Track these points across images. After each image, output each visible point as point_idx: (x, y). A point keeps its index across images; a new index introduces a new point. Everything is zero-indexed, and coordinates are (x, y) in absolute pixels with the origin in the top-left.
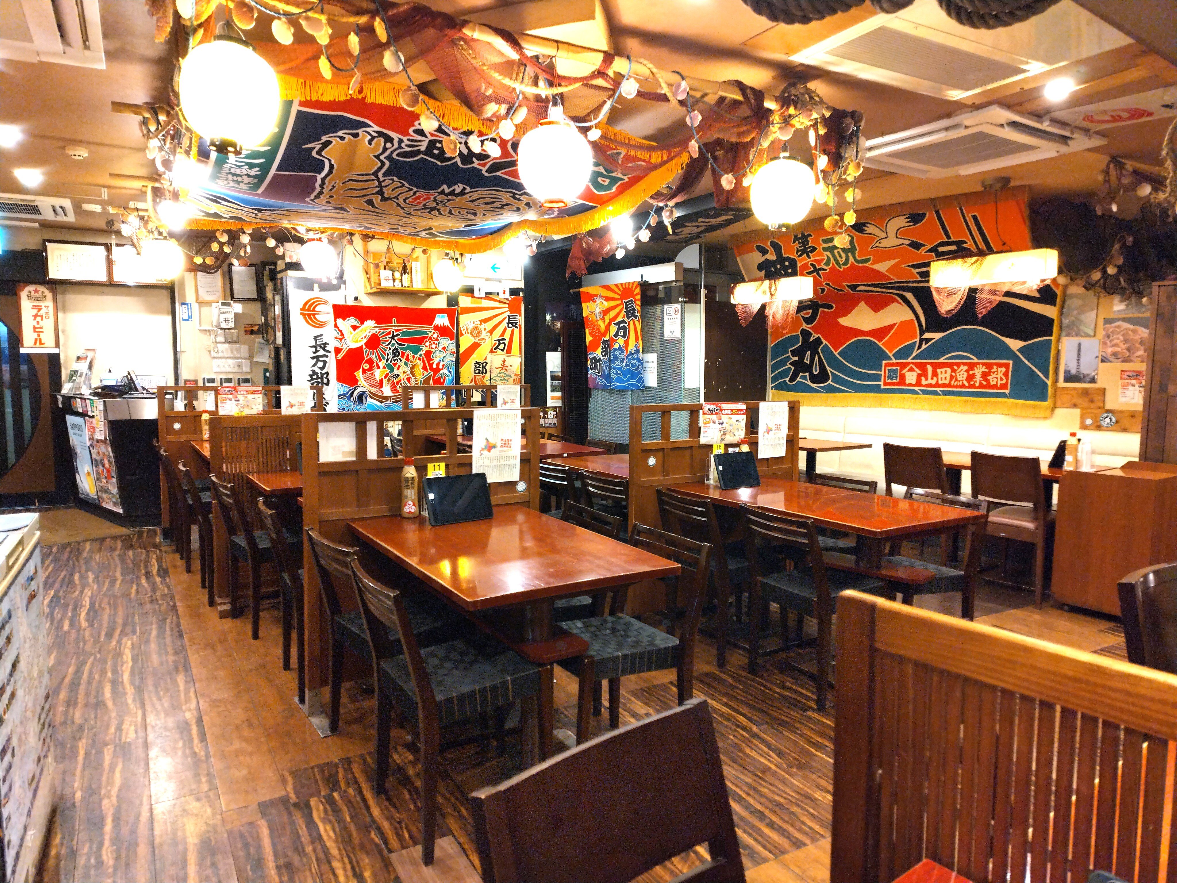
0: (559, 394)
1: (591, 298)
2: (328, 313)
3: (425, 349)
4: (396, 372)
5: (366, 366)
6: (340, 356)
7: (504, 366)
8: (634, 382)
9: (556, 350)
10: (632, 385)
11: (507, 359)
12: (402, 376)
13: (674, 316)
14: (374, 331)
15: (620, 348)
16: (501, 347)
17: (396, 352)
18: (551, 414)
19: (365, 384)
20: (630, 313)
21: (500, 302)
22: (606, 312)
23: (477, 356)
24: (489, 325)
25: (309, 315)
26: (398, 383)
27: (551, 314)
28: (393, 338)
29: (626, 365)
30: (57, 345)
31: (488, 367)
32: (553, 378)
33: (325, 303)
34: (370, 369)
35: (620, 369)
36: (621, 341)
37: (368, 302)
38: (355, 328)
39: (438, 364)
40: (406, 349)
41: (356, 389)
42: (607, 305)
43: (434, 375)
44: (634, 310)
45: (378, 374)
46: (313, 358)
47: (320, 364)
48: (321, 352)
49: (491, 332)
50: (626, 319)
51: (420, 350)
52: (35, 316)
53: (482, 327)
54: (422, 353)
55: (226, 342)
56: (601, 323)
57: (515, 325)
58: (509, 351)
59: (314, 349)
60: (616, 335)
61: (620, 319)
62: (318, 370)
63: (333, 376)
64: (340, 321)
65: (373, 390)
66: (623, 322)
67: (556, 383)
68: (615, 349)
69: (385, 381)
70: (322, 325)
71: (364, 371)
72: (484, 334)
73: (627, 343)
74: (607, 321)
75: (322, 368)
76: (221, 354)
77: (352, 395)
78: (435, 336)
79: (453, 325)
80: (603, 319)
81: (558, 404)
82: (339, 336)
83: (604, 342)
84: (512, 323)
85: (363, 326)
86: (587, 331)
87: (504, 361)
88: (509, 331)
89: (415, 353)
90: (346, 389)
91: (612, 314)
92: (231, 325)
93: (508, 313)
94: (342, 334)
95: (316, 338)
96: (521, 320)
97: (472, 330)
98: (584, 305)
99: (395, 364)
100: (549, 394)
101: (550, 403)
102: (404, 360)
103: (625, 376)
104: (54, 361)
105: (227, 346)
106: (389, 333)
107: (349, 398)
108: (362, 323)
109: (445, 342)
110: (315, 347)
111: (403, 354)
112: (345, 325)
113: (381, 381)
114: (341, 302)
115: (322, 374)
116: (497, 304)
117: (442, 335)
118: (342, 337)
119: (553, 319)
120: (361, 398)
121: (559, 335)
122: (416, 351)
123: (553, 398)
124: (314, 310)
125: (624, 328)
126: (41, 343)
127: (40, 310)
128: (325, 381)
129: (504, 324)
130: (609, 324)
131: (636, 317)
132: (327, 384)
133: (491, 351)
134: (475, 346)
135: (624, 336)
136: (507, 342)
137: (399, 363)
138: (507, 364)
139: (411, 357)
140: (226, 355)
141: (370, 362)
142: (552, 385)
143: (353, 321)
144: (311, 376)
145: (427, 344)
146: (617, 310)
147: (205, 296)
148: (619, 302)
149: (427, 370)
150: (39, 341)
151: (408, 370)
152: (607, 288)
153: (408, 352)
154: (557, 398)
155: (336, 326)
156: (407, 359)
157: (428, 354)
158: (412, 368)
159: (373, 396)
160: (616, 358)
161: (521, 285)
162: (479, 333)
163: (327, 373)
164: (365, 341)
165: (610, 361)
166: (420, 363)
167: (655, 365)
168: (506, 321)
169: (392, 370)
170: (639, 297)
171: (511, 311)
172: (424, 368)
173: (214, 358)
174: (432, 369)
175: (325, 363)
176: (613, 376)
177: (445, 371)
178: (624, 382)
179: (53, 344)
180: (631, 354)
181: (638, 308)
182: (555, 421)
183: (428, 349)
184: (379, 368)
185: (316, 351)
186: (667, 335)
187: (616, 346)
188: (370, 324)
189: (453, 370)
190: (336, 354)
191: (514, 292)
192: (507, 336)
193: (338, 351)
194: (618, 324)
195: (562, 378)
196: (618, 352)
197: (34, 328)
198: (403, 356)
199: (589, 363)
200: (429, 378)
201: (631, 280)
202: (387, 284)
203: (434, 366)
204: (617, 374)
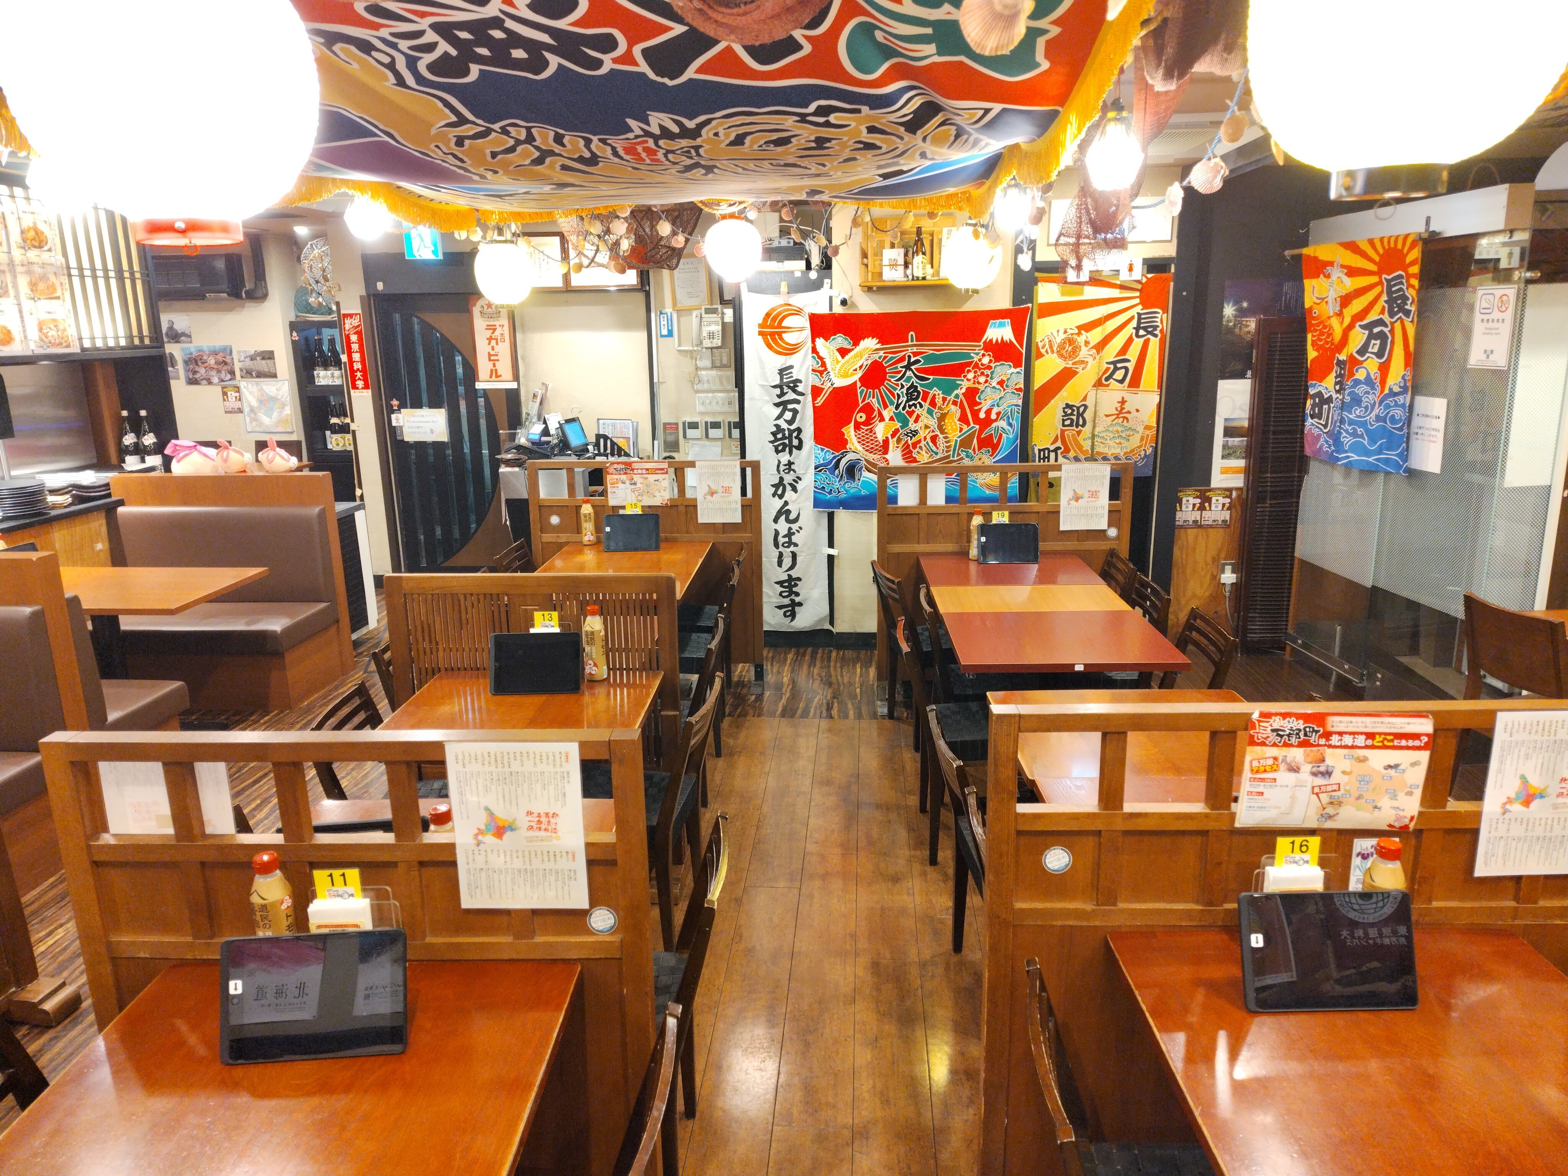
0: (1241, 463)
1: (1320, 268)
2: (802, 329)
3: (965, 384)
4: (912, 426)
5: (861, 417)
6: (820, 401)
7: (1121, 412)
8: (1393, 455)
9: (1241, 375)
10: (1387, 461)
11: (1128, 397)
12: (922, 434)
13: (1496, 315)
14: (876, 357)
15: (1369, 381)
16: (1119, 375)
17: (912, 393)
18: (1218, 501)
19: (859, 448)
20: (1396, 304)
21: (1122, 287)
22: (1346, 300)
23: (1068, 394)
24: (1096, 336)
25: (772, 334)
26: (915, 445)
27: (1237, 302)
28: (908, 367)
29: (1378, 418)
30: (516, 378)
31: (1088, 415)
32: (1229, 432)
33: (798, 312)
34: (868, 422)
35: (1363, 424)
36: (1372, 365)
37: (867, 305)
38: (843, 352)
39: (989, 412)
40: (931, 386)
41: (844, 455)
42: (1350, 284)
43: (981, 431)
44: (1405, 298)
45: (881, 430)
46: (777, 405)
47: (788, 415)
48: (791, 396)
49: (1101, 346)
50: (1386, 318)
51: (957, 386)
52: (490, 339)
53: (1081, 340)
54: (960, 392)
55: (714, 367)
56: (1335, 323)
57: (1151, 330)
58: (1135, 382)
59: (778, 391)
60: (1363, 351)
61: (1373, 316)
62: (784, 426)
63: (808, 434)
64: (820, 342)
65: (871, 457)
66: (1380, 322)
67: (1235, 441)
68: (1357, 382)
69: (892, 443)
70: (792, 350)
71: (857, 426)
72: (1084, 353)
73: (1384, 369)
74: (1347, 321)
75: (790, 422)
76: (706, 386)
77: (837, 465)
78: (986, 360)
79: (1020, 340)
80: (1340, 314)
81: (1238, 481)
82: (818, 367)
83: (1339, 363)
84: (1144, 327)
85: (858, 349)
86: (1309, 336)
87: (1123, 402)
88: (1138, 343)
89: (948, 391)
90: (827, 455)
91: (1357, 305)
92: (718, 342)
93: (1139, 309)
94: (824, 364)
95: (781, 372)
96: (1163, 319)
97: (1062, 346)
98: (1308, 283)
99: (911, 414)
100: (1218, 462)
101: (1218, 480)
102: (926, 405)
103: (1373, 441)
104: (513, 398)
105: (714, 373)
106: (902, 359)
107: (833, 473)
108: (856, 343)
109: (1008, 371)
110: (780, 386)
111: (926, 394)
112: (827, 348)
113: (886, 442)
114: (823, 310)
115: (791, 432)
116: (1115, 293)
117: (997, 359)
118: (822, 369)
119: (1242, 313)
120: (852, 471)
121: (1251, 346)
122: (948, 389)
123: (1225, 471)
124: (780, 326)
125: (1382, 336)
126: (497, 376)
127: (495, 330)
128: (795, 442)
129: (1130, 330)
130: (1351, 327)
131: (1407, 313)
132: (799, 447)
133: (1099, 384)
134: (1065, 377)
135: (1379, 355)
136: (1131, 366)
137: (918, 411)
138: (1127, 407)
139: (939, 401)
140: (713, 388)
141: (868, 409)
142: (1225, 446)
143: (840, 340)
144: (774, 434)
145: (971, 376)
146: (1370, 296)
147: (685, 301)
148: (1374, 279)
149: (968, 424)
150: (495, 374)
151: (933, 423)
152: (1352, 247)
153: (935, 391)
154: (1236, 471)
155: (814, 350)
156: (933, 403)
157: (972, 394)
158: (942, 418)
159: (871, 467)
160: (1357, 401)
161: (1170, 250)
162: (1076, 350)
163: (799, 430)
164: (860, 374)
165: (1343, 407)
166: (955, 411)
167: (1440, 424)
168: (1134, 323)
169: (905, 423)
170: (1415, 269)
171: (1145, 303)
172: (963, 419)
173: (697, 392)
174: (977, 420)
175: (795, 412)
176: (1347, 440)
177: (1002, 424)
178: (1368, 453)
179: (510, 377)
180: (1392, 394)
181: (1411, 293)
182: (1226, 515)
183: (970, 384)
184: (882, 419)
185: (782, 394)
186: (1476, 358)
187: (1361, 375)
188: (870, 344)
189: (1016, 423)
190: (814, 399)
191: (1155, 266)
192: (1133, 354)
193: (816, 391)
194: (1369, 327)
195: (1248, 432)
196: (1364, 388)
197: (490, 355)
198: (924, 399)
199: (1309, 402)
200: (971, 437)
201: (1403, 231)
202: (893, 275)
203: (982, 415)
204: (1354, 434)
